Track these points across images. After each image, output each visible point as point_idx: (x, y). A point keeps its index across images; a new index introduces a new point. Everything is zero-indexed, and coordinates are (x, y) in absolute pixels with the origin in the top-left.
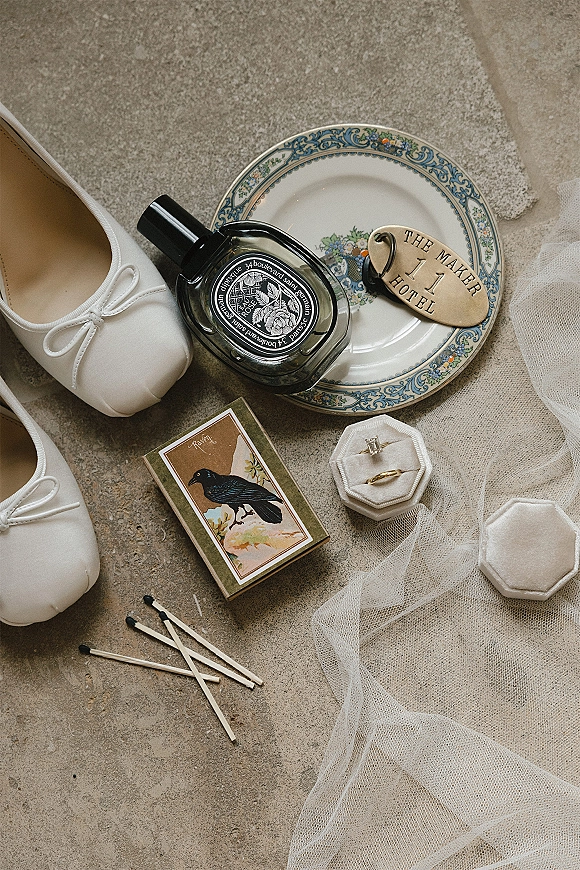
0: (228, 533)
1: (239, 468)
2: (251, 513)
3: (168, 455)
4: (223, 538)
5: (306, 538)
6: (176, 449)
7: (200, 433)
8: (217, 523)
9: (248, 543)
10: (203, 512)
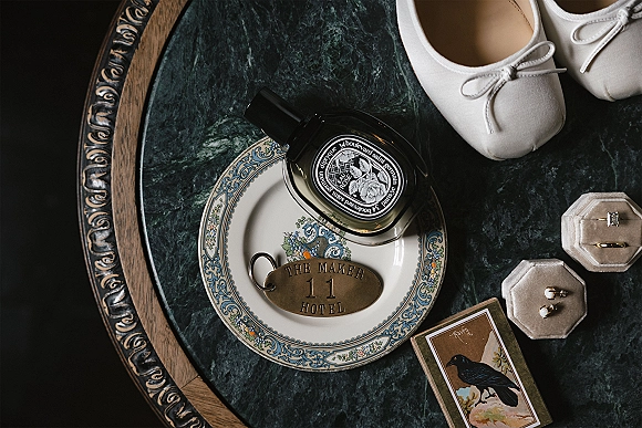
0: (474, 409)
1: (488, 358)
2: (493, 395)
3: (432, 339)
4: (469, 412)
5: (535, 422)
6: (440, 335)
7: (461, 325)
8: (466, 400)
9: (488, 420)
10: (455, 389)
